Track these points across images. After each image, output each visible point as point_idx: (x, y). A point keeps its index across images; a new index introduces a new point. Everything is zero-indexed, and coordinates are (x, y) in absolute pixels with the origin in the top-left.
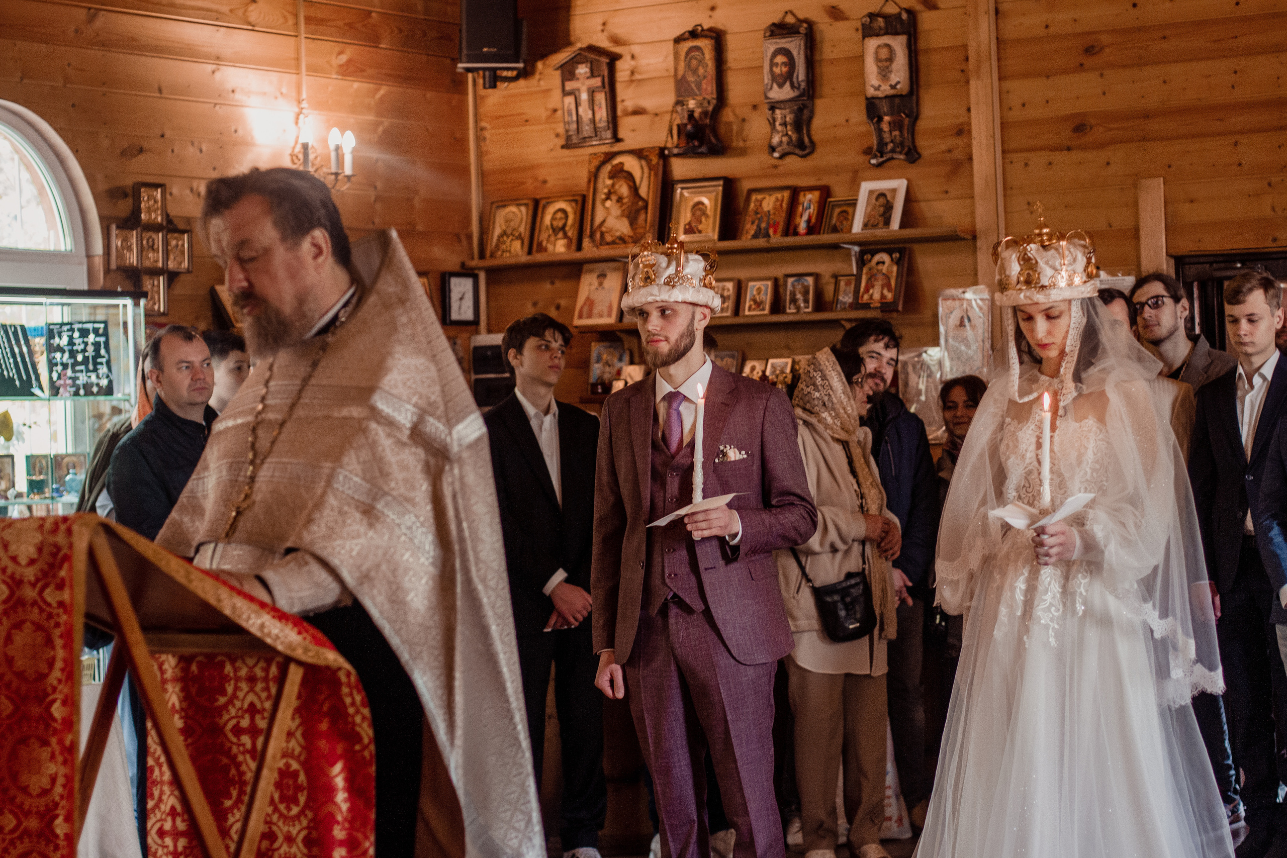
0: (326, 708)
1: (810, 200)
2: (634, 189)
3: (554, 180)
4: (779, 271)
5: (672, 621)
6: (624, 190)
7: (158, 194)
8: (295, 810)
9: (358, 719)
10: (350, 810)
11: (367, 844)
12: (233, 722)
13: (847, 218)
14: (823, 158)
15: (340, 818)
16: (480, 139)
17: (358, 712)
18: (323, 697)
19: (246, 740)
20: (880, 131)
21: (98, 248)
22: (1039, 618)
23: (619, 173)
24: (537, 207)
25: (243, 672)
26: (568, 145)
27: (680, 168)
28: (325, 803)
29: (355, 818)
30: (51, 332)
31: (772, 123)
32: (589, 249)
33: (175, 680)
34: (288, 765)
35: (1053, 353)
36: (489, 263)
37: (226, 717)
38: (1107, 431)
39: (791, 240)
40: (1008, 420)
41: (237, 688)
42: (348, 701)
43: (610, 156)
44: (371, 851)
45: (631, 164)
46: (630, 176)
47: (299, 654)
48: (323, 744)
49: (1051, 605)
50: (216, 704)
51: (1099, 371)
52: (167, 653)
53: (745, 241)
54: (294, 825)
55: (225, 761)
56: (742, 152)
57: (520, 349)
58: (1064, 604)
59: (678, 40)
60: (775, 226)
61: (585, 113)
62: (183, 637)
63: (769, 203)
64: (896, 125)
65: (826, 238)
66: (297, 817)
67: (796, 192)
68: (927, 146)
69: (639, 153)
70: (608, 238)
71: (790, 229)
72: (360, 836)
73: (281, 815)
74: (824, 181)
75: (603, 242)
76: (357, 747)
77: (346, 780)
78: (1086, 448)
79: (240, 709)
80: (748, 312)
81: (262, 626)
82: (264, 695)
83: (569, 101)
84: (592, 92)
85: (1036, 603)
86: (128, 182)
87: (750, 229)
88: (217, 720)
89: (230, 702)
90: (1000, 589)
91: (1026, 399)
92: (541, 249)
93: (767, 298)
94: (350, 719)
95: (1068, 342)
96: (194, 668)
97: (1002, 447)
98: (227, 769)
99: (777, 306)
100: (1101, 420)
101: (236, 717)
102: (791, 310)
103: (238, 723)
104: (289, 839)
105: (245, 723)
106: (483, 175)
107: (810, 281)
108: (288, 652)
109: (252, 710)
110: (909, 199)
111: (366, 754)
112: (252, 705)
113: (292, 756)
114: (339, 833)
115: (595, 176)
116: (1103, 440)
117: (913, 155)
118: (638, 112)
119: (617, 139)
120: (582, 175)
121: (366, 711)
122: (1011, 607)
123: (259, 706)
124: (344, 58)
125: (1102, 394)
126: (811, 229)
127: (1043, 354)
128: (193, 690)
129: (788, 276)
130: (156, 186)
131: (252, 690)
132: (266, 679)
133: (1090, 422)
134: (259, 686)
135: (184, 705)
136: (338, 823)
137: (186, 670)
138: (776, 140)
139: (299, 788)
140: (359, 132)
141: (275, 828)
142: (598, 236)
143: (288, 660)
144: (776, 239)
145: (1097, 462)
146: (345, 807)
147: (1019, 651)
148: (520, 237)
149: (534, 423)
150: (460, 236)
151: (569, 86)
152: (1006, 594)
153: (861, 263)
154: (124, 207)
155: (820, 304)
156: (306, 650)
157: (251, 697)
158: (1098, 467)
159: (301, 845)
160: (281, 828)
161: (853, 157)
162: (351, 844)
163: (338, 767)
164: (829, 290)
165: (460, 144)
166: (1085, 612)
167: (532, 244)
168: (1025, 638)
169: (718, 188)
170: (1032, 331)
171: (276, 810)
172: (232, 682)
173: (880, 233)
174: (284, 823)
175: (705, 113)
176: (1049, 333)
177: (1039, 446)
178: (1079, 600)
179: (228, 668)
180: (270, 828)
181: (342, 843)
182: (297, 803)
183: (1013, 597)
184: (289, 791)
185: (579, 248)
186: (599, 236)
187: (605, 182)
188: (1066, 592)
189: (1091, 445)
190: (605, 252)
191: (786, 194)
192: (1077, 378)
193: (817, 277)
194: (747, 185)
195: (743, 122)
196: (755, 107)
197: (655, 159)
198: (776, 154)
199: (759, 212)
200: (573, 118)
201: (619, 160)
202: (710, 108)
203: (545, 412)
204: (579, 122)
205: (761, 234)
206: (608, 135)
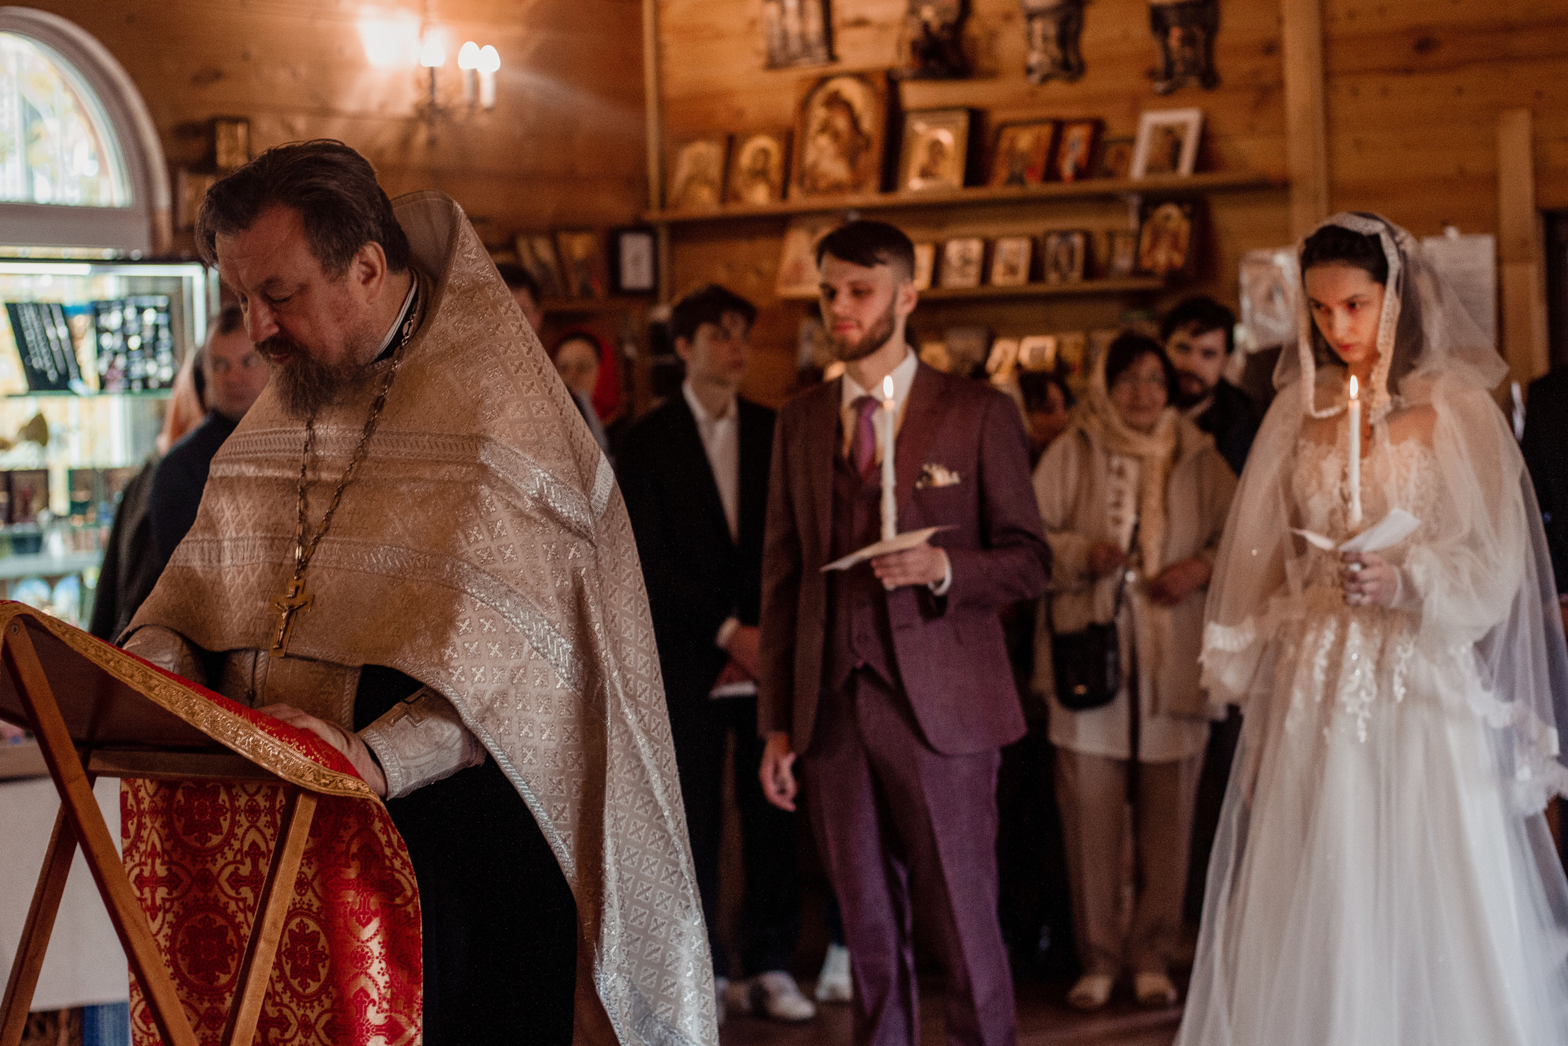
0: (354, 849)
1: (1077, 136)
2: (854, 122)
3: (753, 109)
4: (1038, 227)
5: (861, 700)
6: (841, 123)
7: (241, 130)
8: (314, 987)
9: (397, 863)
10: (390, 985)
11: (413, 1031)
12: (230, 869)
13: (1124, 158)
14: (1095, 82)
15: (374, 995)
16: (659, 58)
17: (396, 855)
18: (351, 832)
19: (246, 892)
20: (1166, 48)
21: (163, 200)
22: (1344, 706)
23: (836, 101)
24: (732, 144)
25: (242, 801)
26: (773, 64)
27: (914, 94)
28: (356, 975)
29: (398, 997)
30: (97, 309)
31: (1029, 36)
32: (797, 199)
33: (154, 812)
34: (302, 926)
35: (1357, 356)
36: (672, 215)
37: (221, 862)
38: (1434, 457)
39: (1053, 188)
40: (1302, 442)
41: (234, 823)
42: (383, 839)
43: (823, 80)
44: (419, 1040)
45: (852, 91)
46: (847, 107)
47: (308, 781)
48: (351, 897)
49: (1360, 688)
50: (209, 845)
51: (1423, 377)
52: (144, 777)
53: (996, 189)
54: (312, 1007)
55: (220, 921)
56: (991, 75)
57: (690, 338)
58: (1379, 686)
60: (1031, 169)
61: (793, 25)
62: (162, 755)
63: (1025, 140)
64: (1188, 40)
65: (1098, 185)
66: (317, 996)
67: (1059, 127)
68: (1228, 66)
69: (861, 77)
70: (822, 184)
71: (1052, 173)
72: (403, 1020)
73: (294, 994)
74: (1097, 111)
75: (814, 190)
76: (398, 901)
77: (384, 944)
78: (1406, 481)
79: (240, 850)
80: (999, 278)
81: (255, 746)
82: (269, 832)
83: (771, 9)
85: (1340, 684)
86: (202, 114)
87: (1002, 172)
88: (209, 866)
89: (226, 842)
90: (1293, 665)
91: (1325, 414)
92: (737, 197)
93: (1023, 263)
94: (387, 863)
95: (1380, 340)
96: (180, 796)
97: (1296, 480)
98: (222, 932)
99: (1036, 272)
100: (1427, 442)
101: (234, 862)
102: (1053, 277)
103: (237, 869)
104: (306, 1027)
105: (245, 870)
106: (663, 102)
107: (1078, 241)
108: (294, 780)
109: (255, 852)
110: (1206, 136)
111: (410, 908)
112: (254, 844)
113: (308, 913)
114: (375, 1017)
115: (804, 106)
116: (1427, 468)
117: (1209, 79)
118: (860, 23)
119: (832, 57)
120: (787, 104)
121: (405, 855)
122: (1308, 691)
123: (263, 848)
125: (1428, 410)
126: (1081, 174)
127: (1345, 356)
128: (179, 826)
129: (1048, 234)
130: (235, 121)
131: (253, 825)
132: (271, 811)
133: (1411, 446)
134: (263, 820)
135: (168, 845)
136: (373, 1002)
137: (169, 799)
138: (1035, 58)
139: (318, 957)
140: (503, 48)
141: (286, 1011)
142: (808, 182)
143: (294, 791)
144: (1035, 187)
145: (1422, 498)
146: (382, 980)
147: (1319, 749)
148: (708, 182)
149: (704, 431)
150: (636, 181)
152: (1301, 673)
153: (1144, 216)
154: (195, 148)
155: (1092, 269)
156: (317, 777)
157: (253, 835)
158: (1421, 504)
159: (322, 1034)
160: (294, 1013)
161: (1130, 80)
162: (392, 1030)
163: (374, 925)
164: (1102, 250)
165: (635, 64)
166: (1406, 696)
167: (727, 191)
168: (1326, 731)
169: (962, 121)
170: (1330, 326)
171: (288, 987)
172: (228, 815)
173: (1166, 179)
174: (298, 1005)
175: (944, 26)
176: (1353, 330)
177: (1344, 476)
178: (1397, 680)
179: (223, 797)
180: (280, 1011)
181: (379, 1030)
182: (316, 977)
183: (1310, 677)
184: (303, 962)
185: (784, 194)
186: (811, 181)
187: (819, 113)
188: (1382, 669)
189: (1413, 475)
190: (817, 202)
191: (1046, 131)
192: (1393, 387)
193: (1088, 236)
194: (998, 117)
195: (993, 35)
196: (1008, 17)
197: (881, 84)
198: (1035, 78)
199: (1012, 151)
200: (776, 30)
201: (834, 85)
202: (951, 17)
203: (720, 414)
204: (785, 36)
205: (1016, 179)
206: (821, 53)
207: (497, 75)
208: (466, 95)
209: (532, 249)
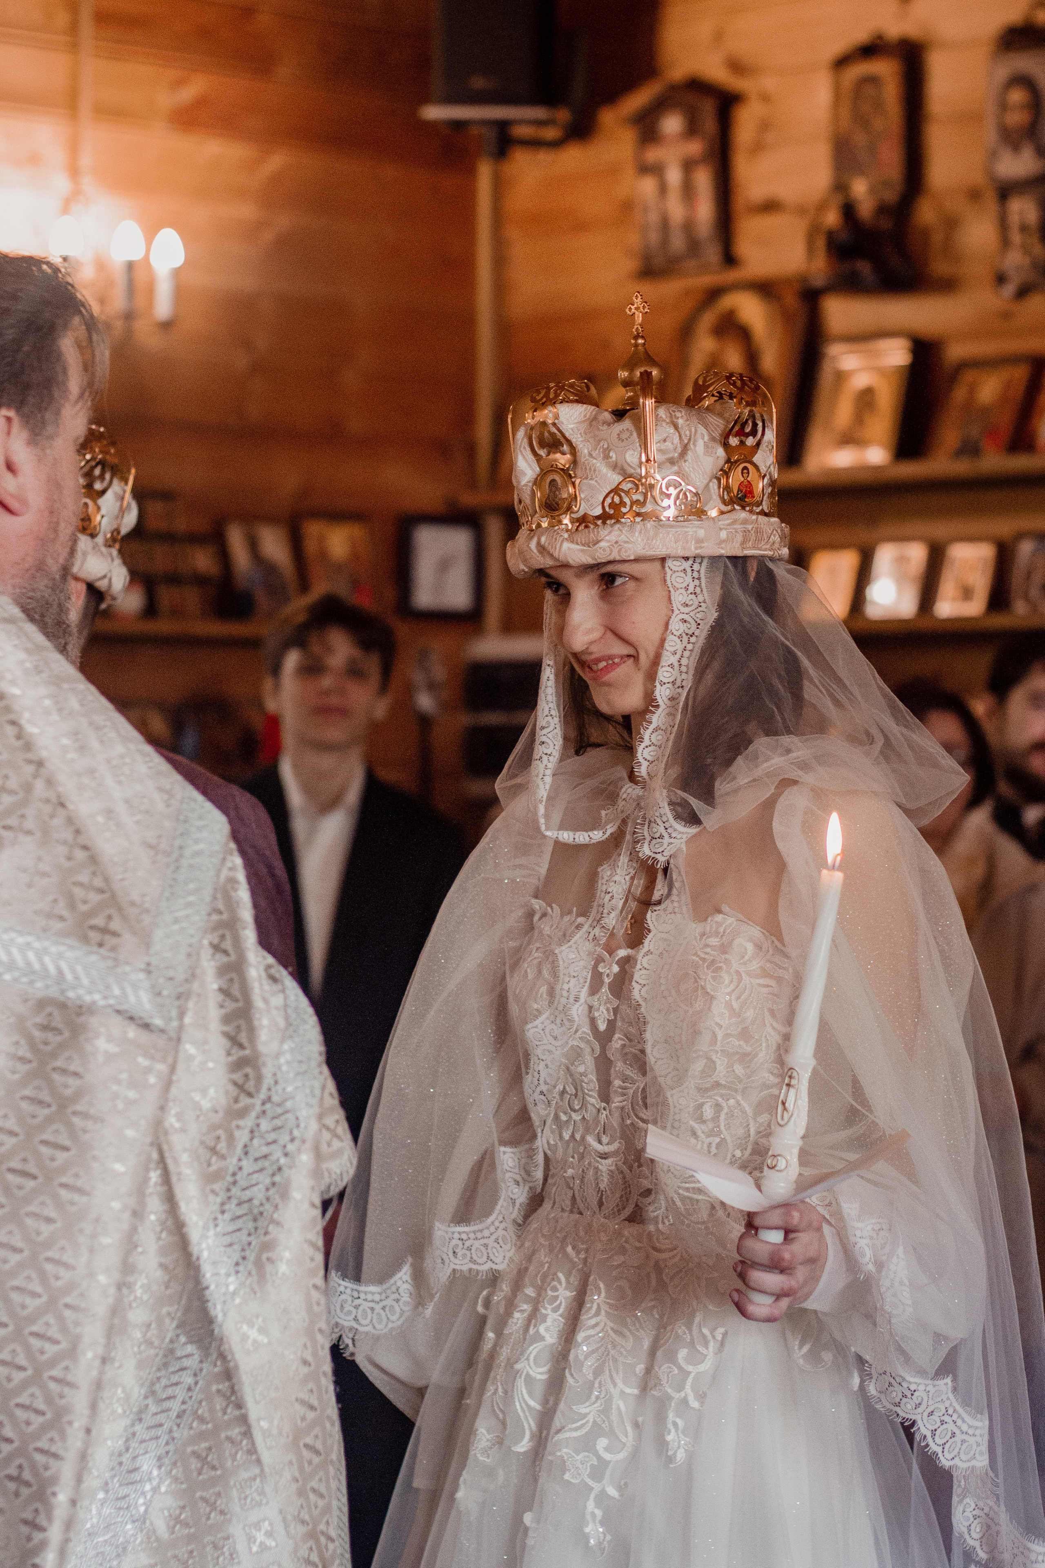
2: (752, 357)
4: (1005, 527)
6: (734, 358)
16: (500, 261)
22: (563, 1467)
23: (730, 326)
27: (841, 315)
31: (1003, 225)
39: (1021, 464)
43: (714, 294)
45: (752, 310)
46: (744, 335)
49: (597, 1430)
53: (940, 463)
56: (948, 285)
59: (841, 62)
60: (992, 433)
61: (676, 210)
63: (989, 389)
67: (1038, 368)
71: (1021, 439)
80: (948, 605)
83: (647, 186)
84: (688, 166)
85: (559, 1421)
87: (950, 437)
93: (984, 578)
99: (1000, 596)
115: (684, 332)
118: (770, 206)
119: (730, 259)
124: (188, 93)
129: (1020, 536)
138: (1011, 260)
144: (996, 460)
151: (653, 155)
169: (902, 354)
175: (882, 209)
178: (675, 1421)
187: (704, 345)
191: (1020, 374)
194: (956, 352)
195: (951, 224)
196: (974, 195)
197: (791, 300)
198: (1009, 289)
199: (969, 405)
200: (653, 218)
201: (730, 301)
202: (891, 196)
203: (328, 805)
204: (665, 224)
205: (969, 449)
206: (712, 253)
207: (177, 273)
208: (118, 302)
209: (253, 544)
